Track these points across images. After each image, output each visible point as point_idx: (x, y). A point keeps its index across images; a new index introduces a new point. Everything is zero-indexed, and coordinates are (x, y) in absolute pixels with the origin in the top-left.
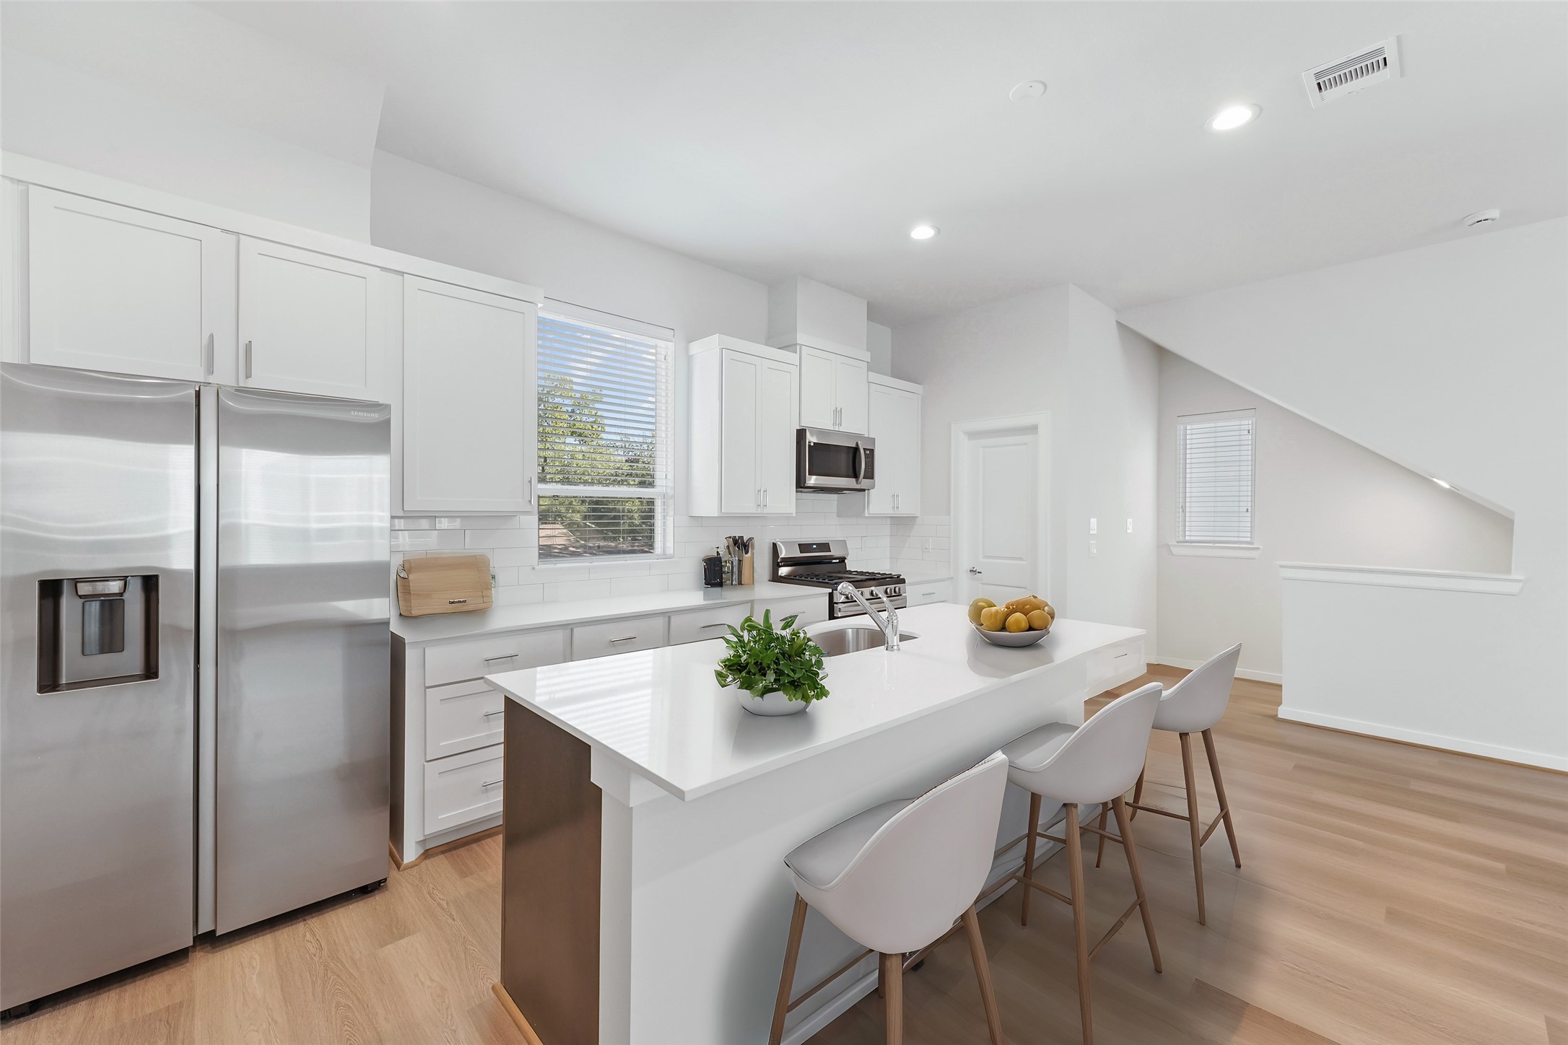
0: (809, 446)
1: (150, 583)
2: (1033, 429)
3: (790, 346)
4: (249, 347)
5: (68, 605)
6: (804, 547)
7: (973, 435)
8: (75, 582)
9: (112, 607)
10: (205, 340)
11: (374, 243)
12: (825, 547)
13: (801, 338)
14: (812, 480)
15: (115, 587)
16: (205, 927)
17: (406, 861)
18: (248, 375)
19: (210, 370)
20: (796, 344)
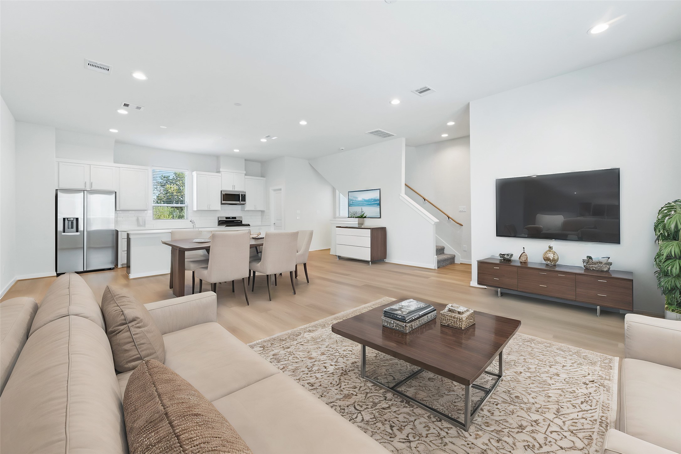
0: (223, 194)
1: (77, 219)
2: (280, 190)
3: (219, 172)
4: (92, 183)
5: (66, 221)
6: (227, 218)
7: (275, 190)
8: (67, 218)
9: (72, 223)
10: (85, 182)
11: (114, 163)
12: (235, 218)
13: (221, 170)
14: (223, 202)
15: (73, 219)
16: (85, 269)
17: (119, 267)
18: (92, 187)
19: (85, 187)
20: (220, 171)
